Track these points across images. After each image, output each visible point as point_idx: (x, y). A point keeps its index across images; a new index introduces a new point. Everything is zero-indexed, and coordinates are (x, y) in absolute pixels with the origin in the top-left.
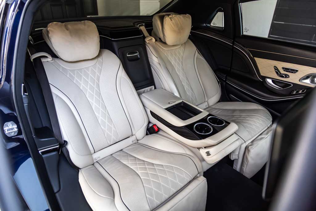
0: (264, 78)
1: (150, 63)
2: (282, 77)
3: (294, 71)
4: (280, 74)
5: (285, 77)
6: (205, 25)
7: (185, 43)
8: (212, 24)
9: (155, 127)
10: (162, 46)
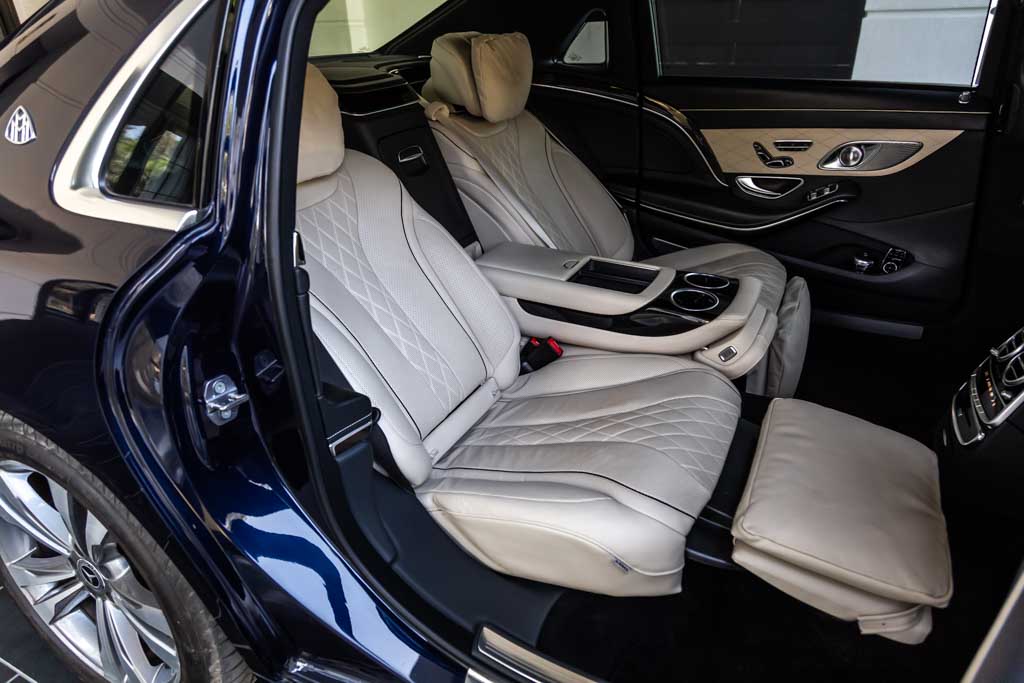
0: (731, 178)
1: (454, 178)
2: (778, 165)
3: (803, 146)
4: (772, 159)
5: (785, 166)
6: (551, 62)
7: (515, 119)
8: (567, 60)
9: (552, 344)
10: (470, 128)
